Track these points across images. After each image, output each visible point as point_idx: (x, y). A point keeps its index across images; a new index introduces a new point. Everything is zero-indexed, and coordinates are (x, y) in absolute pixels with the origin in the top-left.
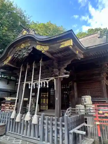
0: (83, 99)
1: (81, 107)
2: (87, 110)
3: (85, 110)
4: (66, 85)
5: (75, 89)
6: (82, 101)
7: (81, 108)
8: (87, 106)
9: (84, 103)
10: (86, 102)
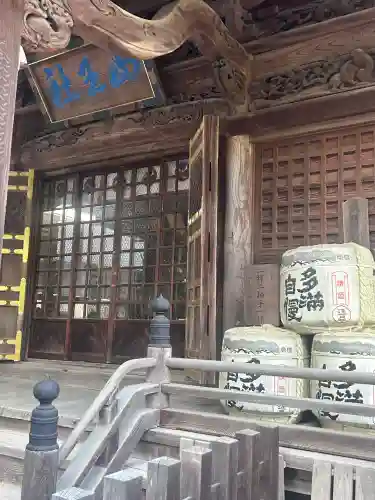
0: (297, 272)
1: (273, 350)
2: (325, 381)
3: (308, 379)
4: (172, 169)
5: (239, 192)
6: (283, 298)
7: (267, 361)
8: (324, 337)
9: (303, 313)
10: (316, 302)
